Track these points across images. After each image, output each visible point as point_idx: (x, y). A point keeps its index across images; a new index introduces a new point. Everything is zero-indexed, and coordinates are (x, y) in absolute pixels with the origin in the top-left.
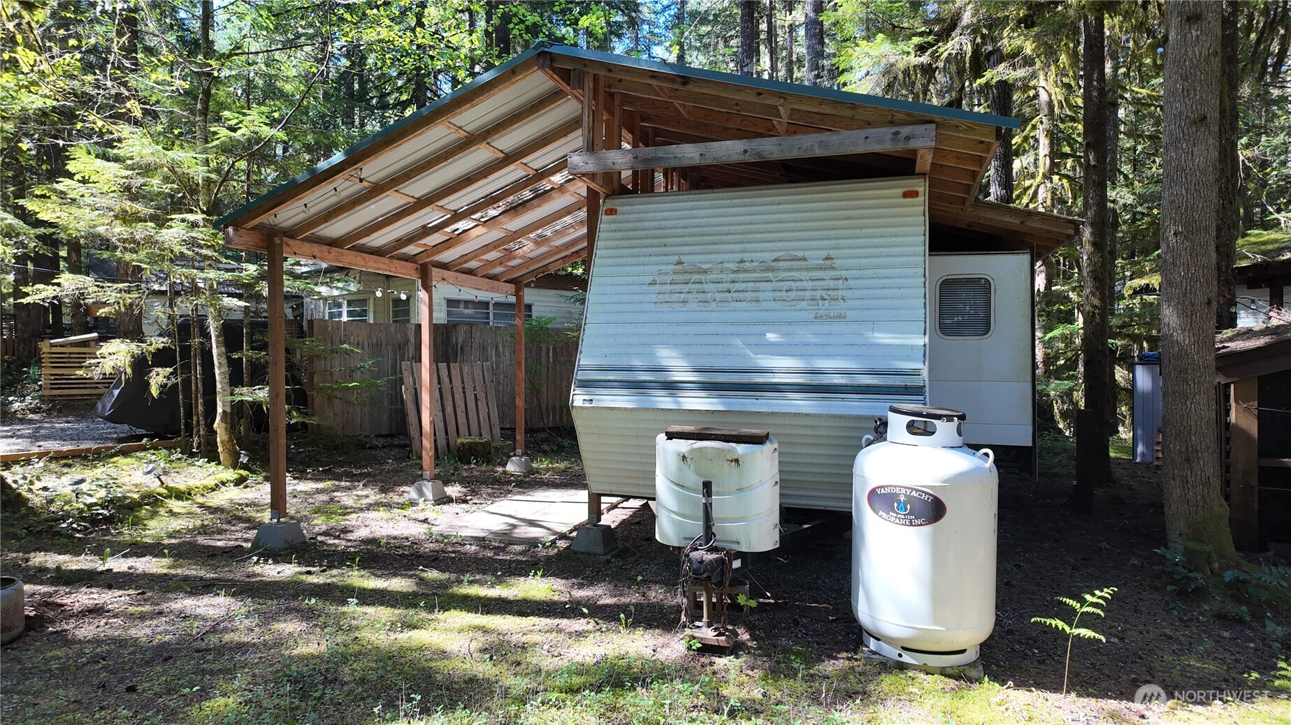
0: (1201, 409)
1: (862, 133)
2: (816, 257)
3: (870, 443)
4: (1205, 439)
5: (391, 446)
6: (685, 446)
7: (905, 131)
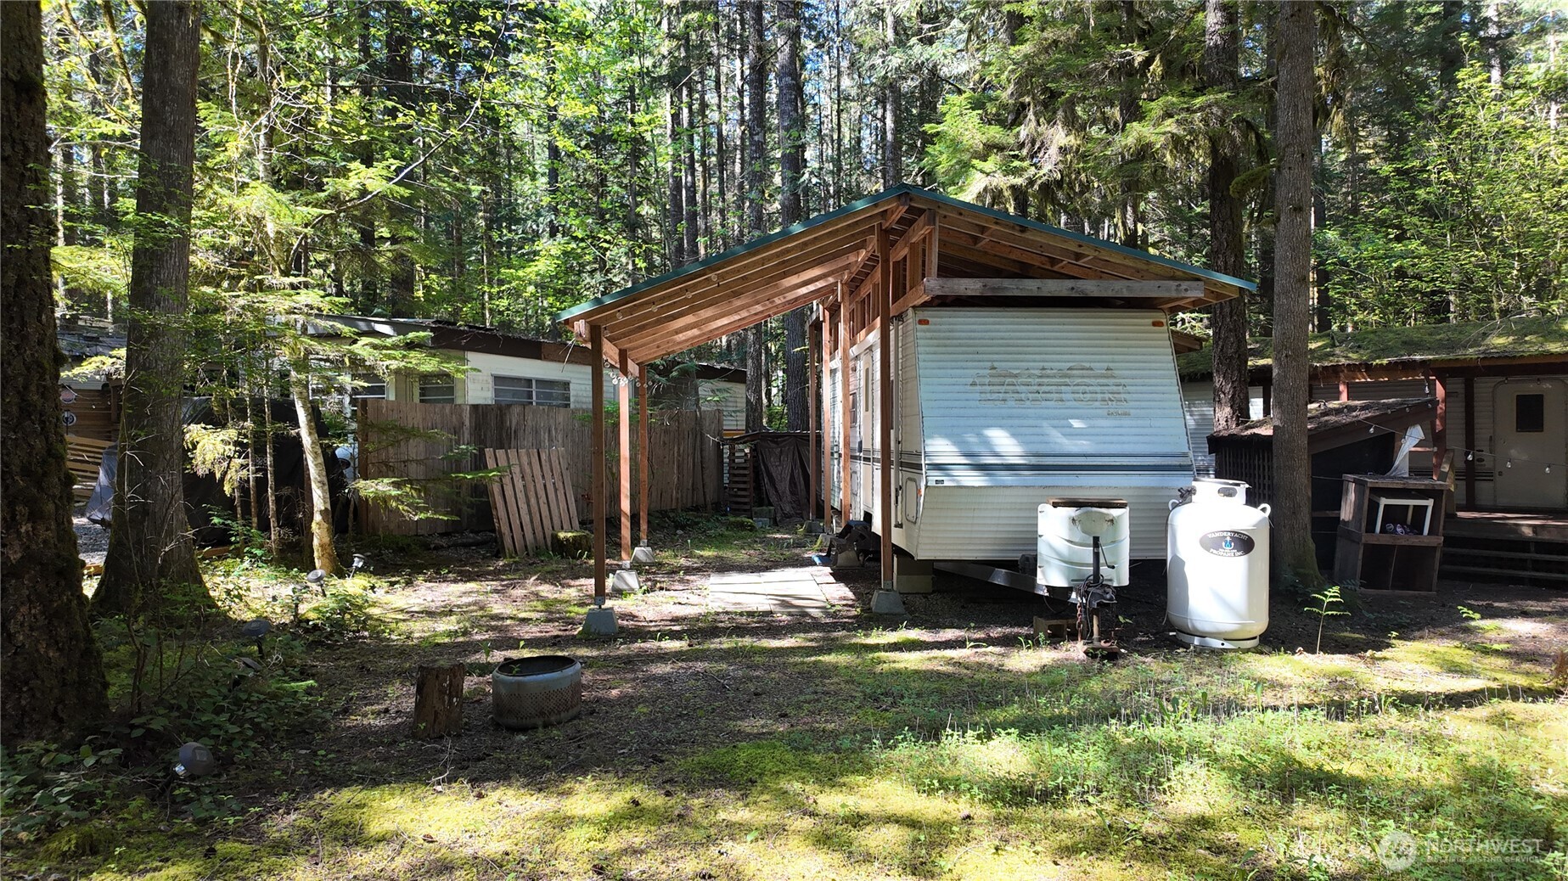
2: (1100, 367)
5: (456, 545)
6: (1071, 512)
7: (1185, 285)
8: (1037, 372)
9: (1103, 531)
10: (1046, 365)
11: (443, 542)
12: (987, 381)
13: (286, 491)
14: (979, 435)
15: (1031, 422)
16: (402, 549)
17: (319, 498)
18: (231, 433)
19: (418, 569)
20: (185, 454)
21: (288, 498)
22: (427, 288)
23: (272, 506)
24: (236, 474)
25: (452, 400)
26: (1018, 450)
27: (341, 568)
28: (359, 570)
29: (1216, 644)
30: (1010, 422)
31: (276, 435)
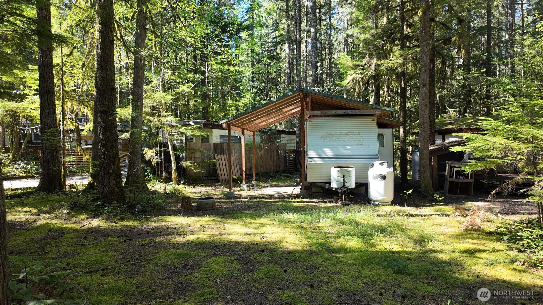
0: (427, 162)
1: (367, 110)
2: (356, 132)
3: (370, 168)
4: (427, 168)
5: (209, 179)
6: (339, 169)
7: (375, 111)
8: (339, 134)
9: (346, 174)
10: (341, 132)
11: (206, 178)
12: (325, 136)
13: (167, 164)
14: (322, 150)
15: (336, 147)
16: (195, 180)
17: (174, 166)
18: (154, 150)
19: (197, 184)
20: (143, 155)
21: (168, 166)
22: (212, 108)
23: (163, 168)
24: (155, 160)
25: (209, 142)
26: (332, 154)
27: (178, 183)
28: (182, 184)
29: (377, 203)
30: (330, 147)
31: (164, 151)
